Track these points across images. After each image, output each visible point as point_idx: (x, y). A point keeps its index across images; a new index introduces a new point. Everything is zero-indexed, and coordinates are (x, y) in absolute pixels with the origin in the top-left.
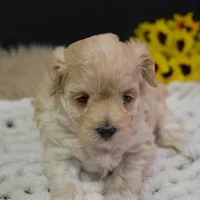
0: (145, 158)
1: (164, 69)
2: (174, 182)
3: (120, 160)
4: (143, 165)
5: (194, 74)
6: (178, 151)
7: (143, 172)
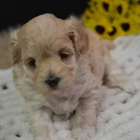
0: (96, 99)
1: (109, 29)
2: (120, 114)
3: (78, 103)
4: (95, 104)
5: (132, 29)
6: (122, 89)
7: (96, 109)
